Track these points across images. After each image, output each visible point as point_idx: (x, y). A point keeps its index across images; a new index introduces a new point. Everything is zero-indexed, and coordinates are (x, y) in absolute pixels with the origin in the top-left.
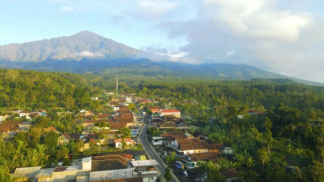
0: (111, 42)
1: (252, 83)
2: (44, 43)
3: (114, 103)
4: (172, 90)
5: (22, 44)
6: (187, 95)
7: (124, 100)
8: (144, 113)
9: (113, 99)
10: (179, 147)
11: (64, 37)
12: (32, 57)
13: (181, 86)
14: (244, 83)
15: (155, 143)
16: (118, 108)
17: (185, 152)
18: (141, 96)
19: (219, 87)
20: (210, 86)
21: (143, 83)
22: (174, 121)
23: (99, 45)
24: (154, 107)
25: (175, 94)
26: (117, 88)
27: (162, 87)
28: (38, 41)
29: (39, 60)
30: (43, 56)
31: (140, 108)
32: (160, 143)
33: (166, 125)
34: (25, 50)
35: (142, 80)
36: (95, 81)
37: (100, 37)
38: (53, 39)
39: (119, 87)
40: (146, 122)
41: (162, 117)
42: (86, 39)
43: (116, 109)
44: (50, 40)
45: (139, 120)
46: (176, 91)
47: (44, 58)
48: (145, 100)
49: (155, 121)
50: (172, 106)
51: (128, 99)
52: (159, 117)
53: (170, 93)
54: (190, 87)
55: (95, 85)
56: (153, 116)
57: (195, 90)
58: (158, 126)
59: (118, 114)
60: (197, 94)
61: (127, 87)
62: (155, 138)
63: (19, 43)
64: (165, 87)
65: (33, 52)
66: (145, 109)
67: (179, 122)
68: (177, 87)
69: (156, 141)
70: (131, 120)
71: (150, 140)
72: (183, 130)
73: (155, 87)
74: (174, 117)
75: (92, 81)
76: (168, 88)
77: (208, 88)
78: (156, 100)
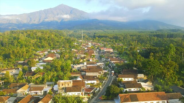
0: (76, 10)
1: (156, 33)
2: (40, 12)
3: (84, 46)
4: (111, 38)
5: (29, 14)
6: (118, 41)
7: (88, 45)
8: (98, 50)
9: (83, 44)
10: (110, 61)
11: (51, 8)
12: (35, 20)
13: (115, 35)
14: (152, 33)
15: (103, 60)
16: (87, 48)
17: (112, 62)
18: (95, 42)
19: (136, 36)
20: (131, 36)
21: (95, 34)
22: (110, 53)
23: (69, 12)
24: (102, 47)
25: (112, 40)
26: (83, 37)
27: (106, 37)
28: (37, 12)
29: (39, 22)
30: (40, 19)
31: (96, 48)
32: (104, 60)
33: (106, 54)
34: (31, 17)
35: (95, 32)
36: (70, 34)
37: (70, 8)
38: (45, 10)
39: (84, 37)
40: (99, 53)
41: (105, 52)
42: (63, 9)
43: (86, 48)
44: (44, 11)
45: (96, 53)
46: (113, 38)
47: (41, 21)
48: (97, 44)
49: (102, 53)
50: (110, 47)
51: (89, 44)
52: (104, 51)
53: (109, 40)
54: (120, 36)
55: (70, 36)
56: (101, 51)
57: (122, 38)
58: (104, 55)
59: (87, 51)
60: (123, 40)
61: (87, 37)
62: (102, 58)
63: (28, 13)
64: (107, 36)
65: (35, 18)
66: (98, 48)
67: (112, 53)
68: (113, 36)
69: (103, 59)
70: (93, 53)
71: (101, 59)
72: (113, 56)
73: (102, 37)
74: (110, 52)
75: (68, 33)
76: (109, 37)
77: (130, 37)
78: (103, 44)
